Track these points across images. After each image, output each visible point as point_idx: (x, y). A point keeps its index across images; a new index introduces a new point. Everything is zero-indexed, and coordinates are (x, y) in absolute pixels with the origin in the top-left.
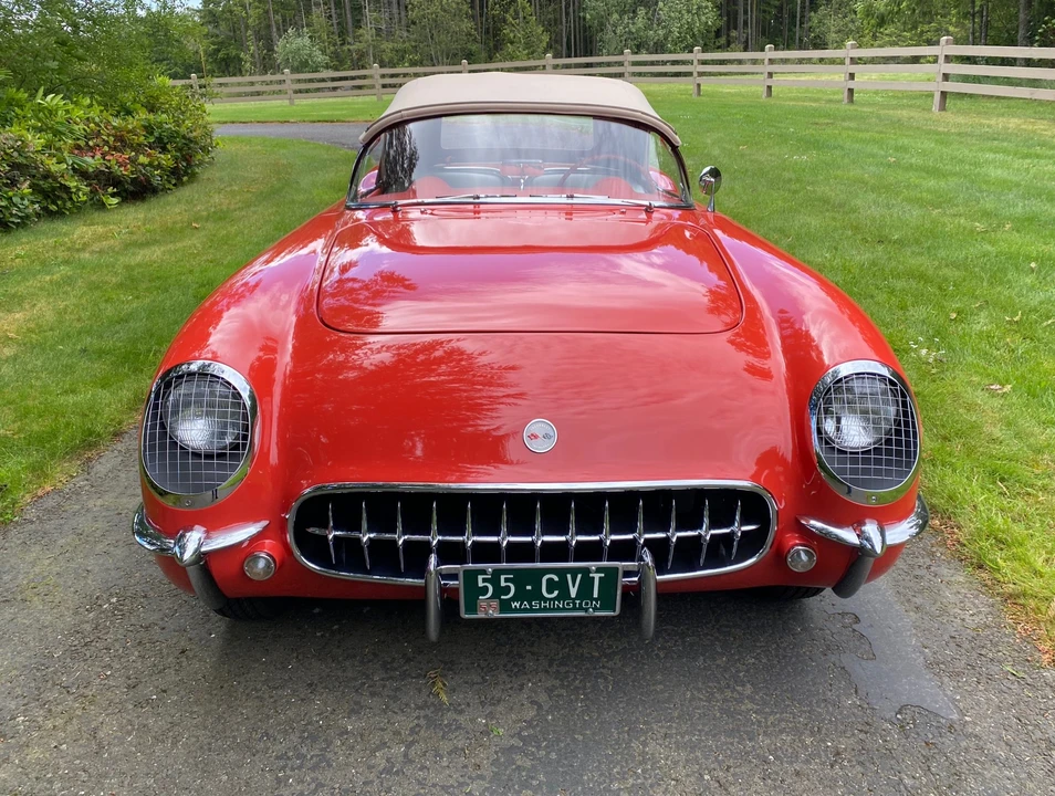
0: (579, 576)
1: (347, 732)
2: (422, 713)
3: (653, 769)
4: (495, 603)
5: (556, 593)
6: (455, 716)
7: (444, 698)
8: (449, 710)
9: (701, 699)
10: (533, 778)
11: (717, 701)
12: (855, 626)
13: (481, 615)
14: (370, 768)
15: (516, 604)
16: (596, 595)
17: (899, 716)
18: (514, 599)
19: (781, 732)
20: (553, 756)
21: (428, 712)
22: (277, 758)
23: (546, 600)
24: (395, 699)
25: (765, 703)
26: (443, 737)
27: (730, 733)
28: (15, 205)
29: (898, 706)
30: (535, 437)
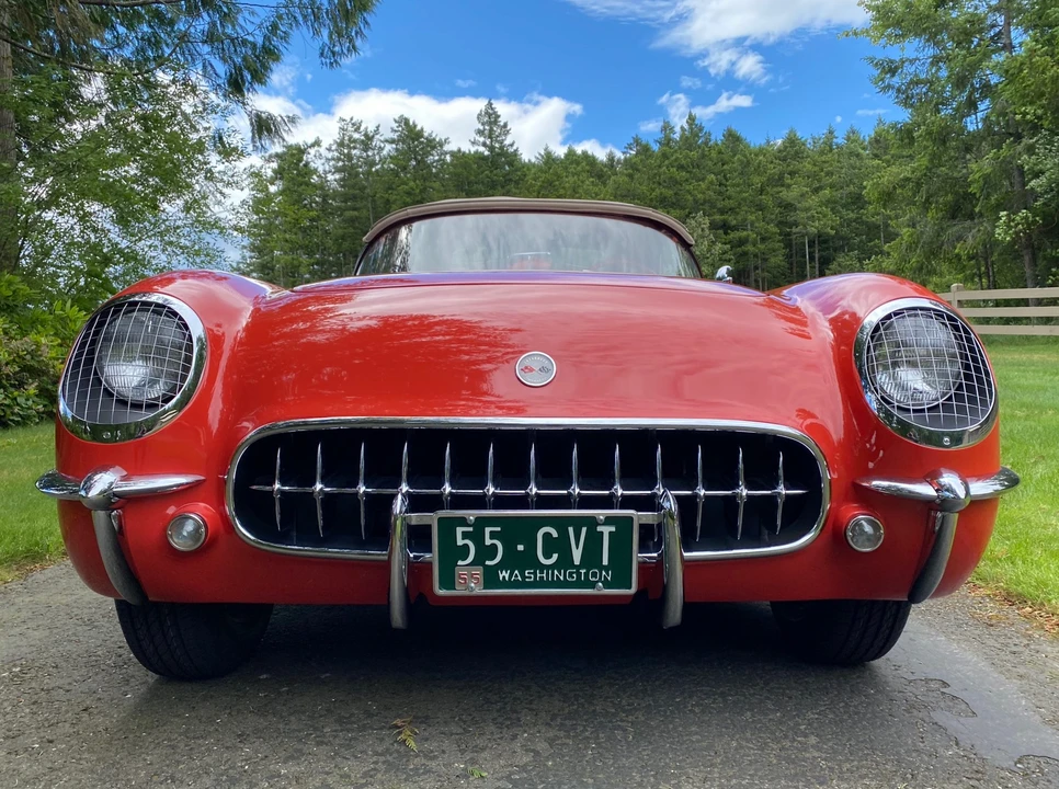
0: (584, 530)
1: (279, 776)
2: (382, 759)
4: (478, 571)
5: (555, 556)
6: (423, 761)
7: (412, 744)
13: (459, 591)
15: (504, 575)
16: (605, 562)
18: (501, 566)
23: (543, 567)
25: (837, 752)
26: (406, 780)
28: (18, 405)
29: (1016, 756)
30: (528, 369)
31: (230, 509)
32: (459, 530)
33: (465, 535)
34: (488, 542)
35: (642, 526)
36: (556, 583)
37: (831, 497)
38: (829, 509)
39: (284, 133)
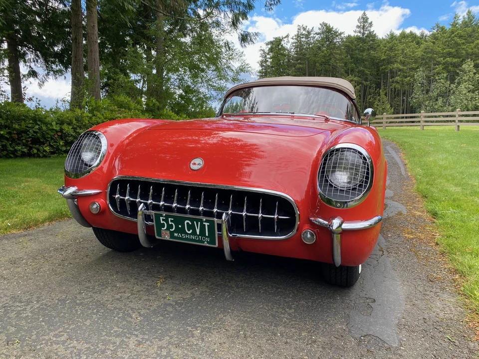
0: (199, 223)
1: (116, 286)
2: (147, 287)
3: (220, 324)
4: (168, 232)
5: (191, 231)
6: (158, 291)
7: (159, 284)
8: (158, 288)
9: (266, 309)
10: (168, 314)
11: (273, 311)
12: (370, 304)
13: (163, 238)
14: (113, 297)
15: (176, 235)
16: (207, 235)
17: (362, 338)
18: (175, 231)
19: (293, 328)
20: (184, 310)
21: (149, 287)
22: (86, 287)
23: (188, 234)
24: (141, 281)
25: (295, 317)
26: (147, 295)
27: (267, 322)
29: (365, 334)
30: (195, 164)
31: (108, 202)
32: (161, 218)
33: (163, 220)
34: (170, 223)
35: (218, 224)
36: (192, 240)
37: (299, 221)
38: (299, 225)
39: (253, 40)
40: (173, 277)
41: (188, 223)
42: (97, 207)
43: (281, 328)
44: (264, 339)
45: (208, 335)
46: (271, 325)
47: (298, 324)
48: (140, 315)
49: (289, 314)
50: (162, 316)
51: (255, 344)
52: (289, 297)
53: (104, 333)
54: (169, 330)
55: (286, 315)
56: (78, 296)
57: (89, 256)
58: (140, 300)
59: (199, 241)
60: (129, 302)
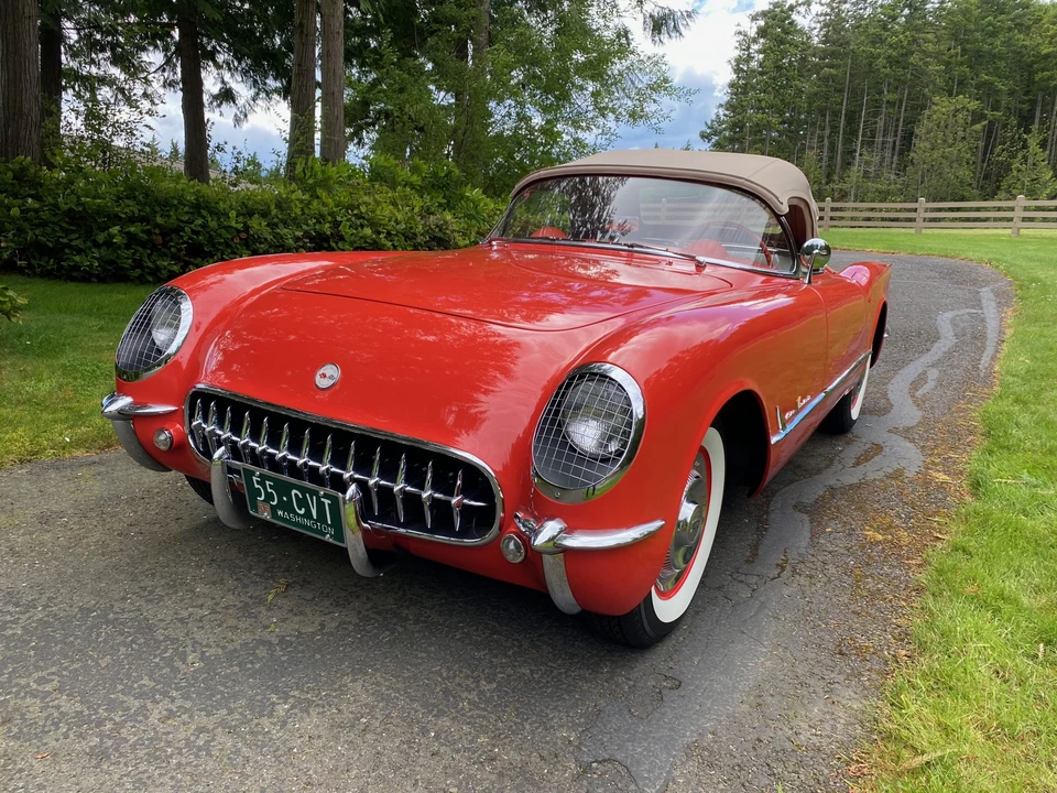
0: (315, 497)
1: (193, 591)
2: (248, 601)
3: (335, 697)
4: (267, 506)
5: (303, 510)
6: (263, 610)
7: (271, 597)
8: (266, 605)
9: (441, 676)
10: (252, 663)
11: (452, 683)
12: (665, 691)
15: (280, 513)
16: (329, 522)
17: (594, 764)
18: (278, 507)
19: (469, 723)
20: (285, 658)
21: (251, 601)
24: (245, 586)
26: (238, 618)
27: (425, 705)
29: (607, 757)
30: (324, 376)
31: (186, 430)
32: (254, 478)
33: (258, 482)
34: (269, 490)
36: (305, 527)
37: (504, 512)
38: (503, 519)
39: (682, 29)
40: (309, 583)
41: (296, 494)
42: (165, 440)
43: (445, 722)
44: (397, 741)
45: (299, 715)
46: (430, 712)
47: (484, 717)
48: (202, 659)
49: (482, 693)
50: (240, 665)
51: (375, 748)
52: (506, 656)
53: (120, 687)
54: (235, 696)
55: (473, 696)
56: (116, 605)
57: (180, 521)
58: (220, 626)
59: (316, 531)
60: (198, 628)
